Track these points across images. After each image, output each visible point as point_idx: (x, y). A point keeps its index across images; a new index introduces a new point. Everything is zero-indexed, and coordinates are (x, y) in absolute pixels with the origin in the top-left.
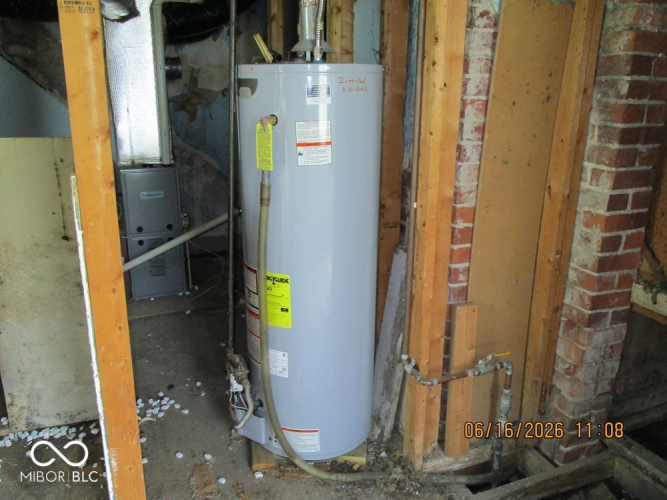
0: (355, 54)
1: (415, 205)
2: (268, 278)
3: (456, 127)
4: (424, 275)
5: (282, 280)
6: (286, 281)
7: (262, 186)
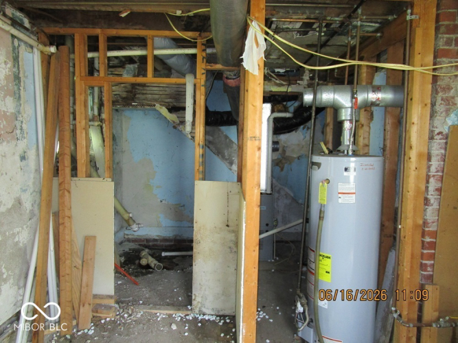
0: (370, 147)
1: (400, 227)
2: (321, 255)
3: (423, 188)
4: (405, 264)
5: (327, 257)
6: (330, 258)
7: (321, 211)
